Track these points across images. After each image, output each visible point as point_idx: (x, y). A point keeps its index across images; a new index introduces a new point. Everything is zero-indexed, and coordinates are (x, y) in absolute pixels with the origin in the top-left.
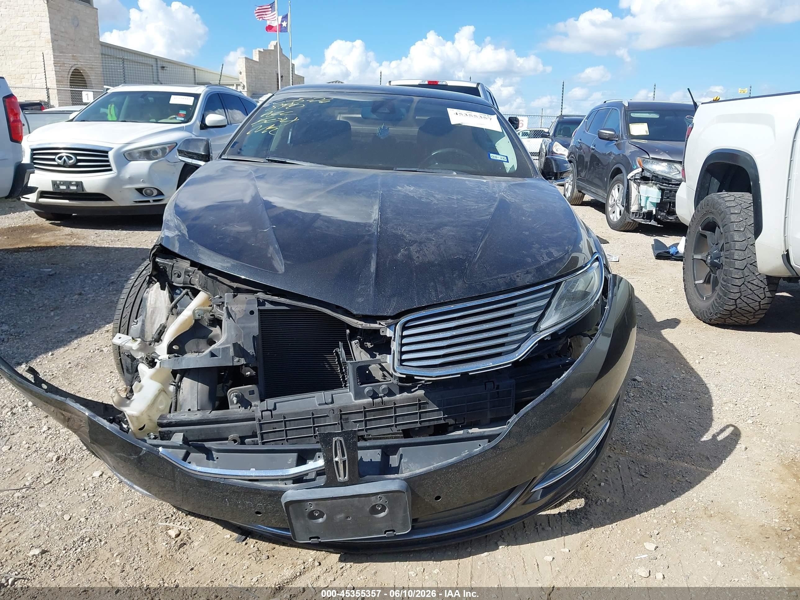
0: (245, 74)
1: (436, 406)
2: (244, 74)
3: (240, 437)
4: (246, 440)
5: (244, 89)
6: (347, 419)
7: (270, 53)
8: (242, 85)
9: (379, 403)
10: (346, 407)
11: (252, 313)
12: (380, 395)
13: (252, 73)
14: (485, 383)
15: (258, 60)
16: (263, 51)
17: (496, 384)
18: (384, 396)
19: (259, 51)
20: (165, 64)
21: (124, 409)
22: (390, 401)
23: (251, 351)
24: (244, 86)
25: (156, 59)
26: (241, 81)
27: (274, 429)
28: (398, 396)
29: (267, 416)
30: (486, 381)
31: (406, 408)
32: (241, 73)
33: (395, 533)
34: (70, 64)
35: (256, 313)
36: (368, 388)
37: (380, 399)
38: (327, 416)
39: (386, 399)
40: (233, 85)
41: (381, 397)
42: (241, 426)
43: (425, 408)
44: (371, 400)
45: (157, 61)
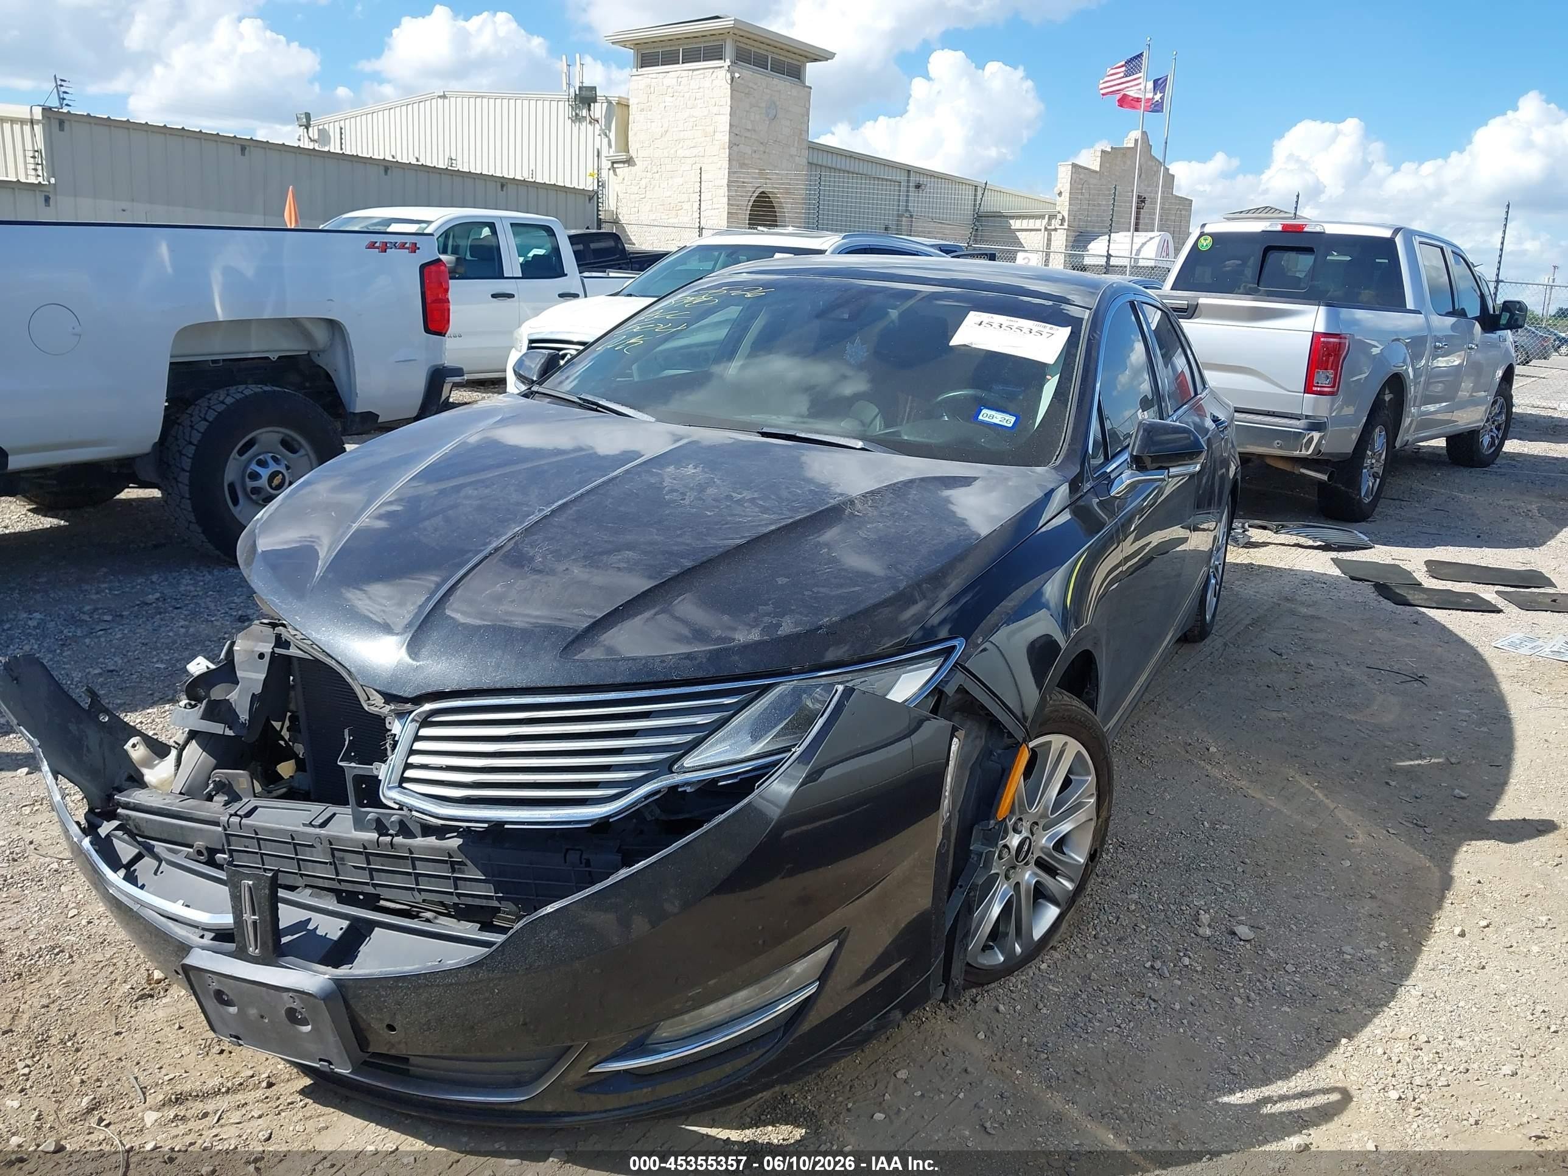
0: (1068, 195)
1: (480, 873)
2: (1066, 196)
3: (207, 848)
4: (218, 855)
5: (1062, 224)
6: (342, 859)
7: (1124, 154)
8: (1059, 217)
9: (386, 844)
10: (338, 839)
11: (261, 656)
12: (391, 832)
13: (1082, 193)
14: (567, 850)
15: (1098, 169)
16: (1110, 150)
17: (585, 856)
18: (397, 835)
19: (1103, 151)
20: (923, 180)
21: (145, 771)
22: (403, 845)
23: (244, 716)
24: (1063, 220)
25: (909, 170)
26: (1058, 209)
27: (245, 847)
28: (420, 841)
29: (234, 823)
30: (568, 847)
31: (431, 864)
32: (1060, 194)
33: (331, 1067)
34: (754, 184)
35: (267, 658)
36: (372, 813)
37: (389, 839)
38: (312, 846)
39: (399, 840)
40: (1042, 217)
41: (391, 835)
42: (208, 831)
43: (463, 873)
44: (376, 835)
45: (909, 176)
